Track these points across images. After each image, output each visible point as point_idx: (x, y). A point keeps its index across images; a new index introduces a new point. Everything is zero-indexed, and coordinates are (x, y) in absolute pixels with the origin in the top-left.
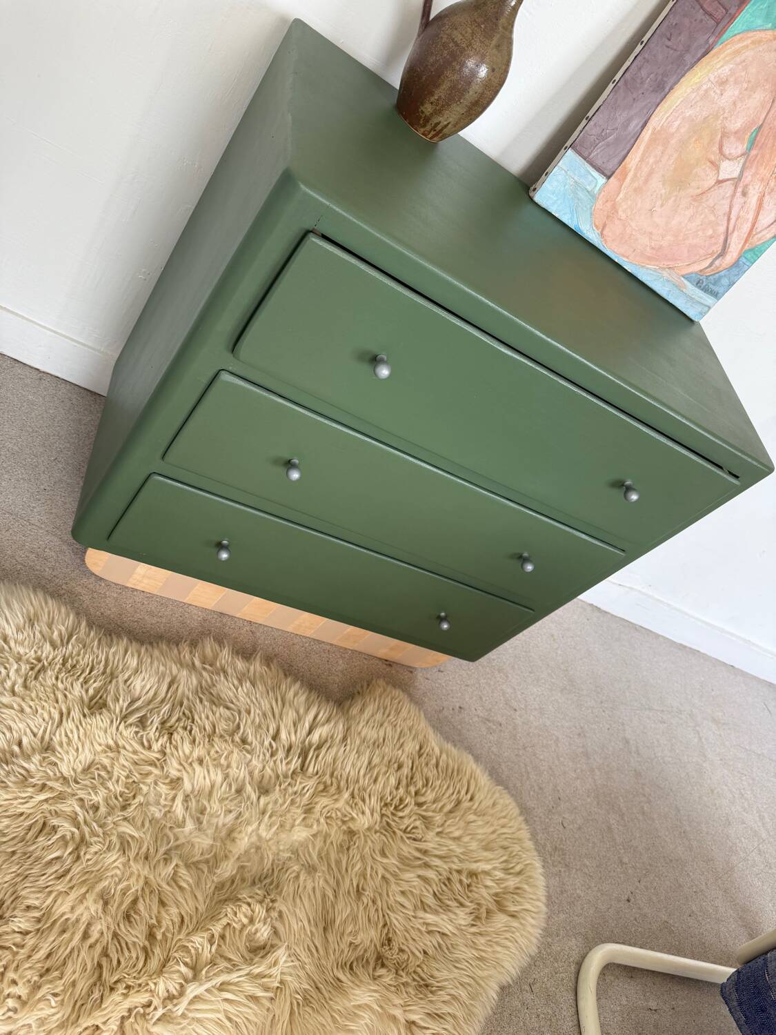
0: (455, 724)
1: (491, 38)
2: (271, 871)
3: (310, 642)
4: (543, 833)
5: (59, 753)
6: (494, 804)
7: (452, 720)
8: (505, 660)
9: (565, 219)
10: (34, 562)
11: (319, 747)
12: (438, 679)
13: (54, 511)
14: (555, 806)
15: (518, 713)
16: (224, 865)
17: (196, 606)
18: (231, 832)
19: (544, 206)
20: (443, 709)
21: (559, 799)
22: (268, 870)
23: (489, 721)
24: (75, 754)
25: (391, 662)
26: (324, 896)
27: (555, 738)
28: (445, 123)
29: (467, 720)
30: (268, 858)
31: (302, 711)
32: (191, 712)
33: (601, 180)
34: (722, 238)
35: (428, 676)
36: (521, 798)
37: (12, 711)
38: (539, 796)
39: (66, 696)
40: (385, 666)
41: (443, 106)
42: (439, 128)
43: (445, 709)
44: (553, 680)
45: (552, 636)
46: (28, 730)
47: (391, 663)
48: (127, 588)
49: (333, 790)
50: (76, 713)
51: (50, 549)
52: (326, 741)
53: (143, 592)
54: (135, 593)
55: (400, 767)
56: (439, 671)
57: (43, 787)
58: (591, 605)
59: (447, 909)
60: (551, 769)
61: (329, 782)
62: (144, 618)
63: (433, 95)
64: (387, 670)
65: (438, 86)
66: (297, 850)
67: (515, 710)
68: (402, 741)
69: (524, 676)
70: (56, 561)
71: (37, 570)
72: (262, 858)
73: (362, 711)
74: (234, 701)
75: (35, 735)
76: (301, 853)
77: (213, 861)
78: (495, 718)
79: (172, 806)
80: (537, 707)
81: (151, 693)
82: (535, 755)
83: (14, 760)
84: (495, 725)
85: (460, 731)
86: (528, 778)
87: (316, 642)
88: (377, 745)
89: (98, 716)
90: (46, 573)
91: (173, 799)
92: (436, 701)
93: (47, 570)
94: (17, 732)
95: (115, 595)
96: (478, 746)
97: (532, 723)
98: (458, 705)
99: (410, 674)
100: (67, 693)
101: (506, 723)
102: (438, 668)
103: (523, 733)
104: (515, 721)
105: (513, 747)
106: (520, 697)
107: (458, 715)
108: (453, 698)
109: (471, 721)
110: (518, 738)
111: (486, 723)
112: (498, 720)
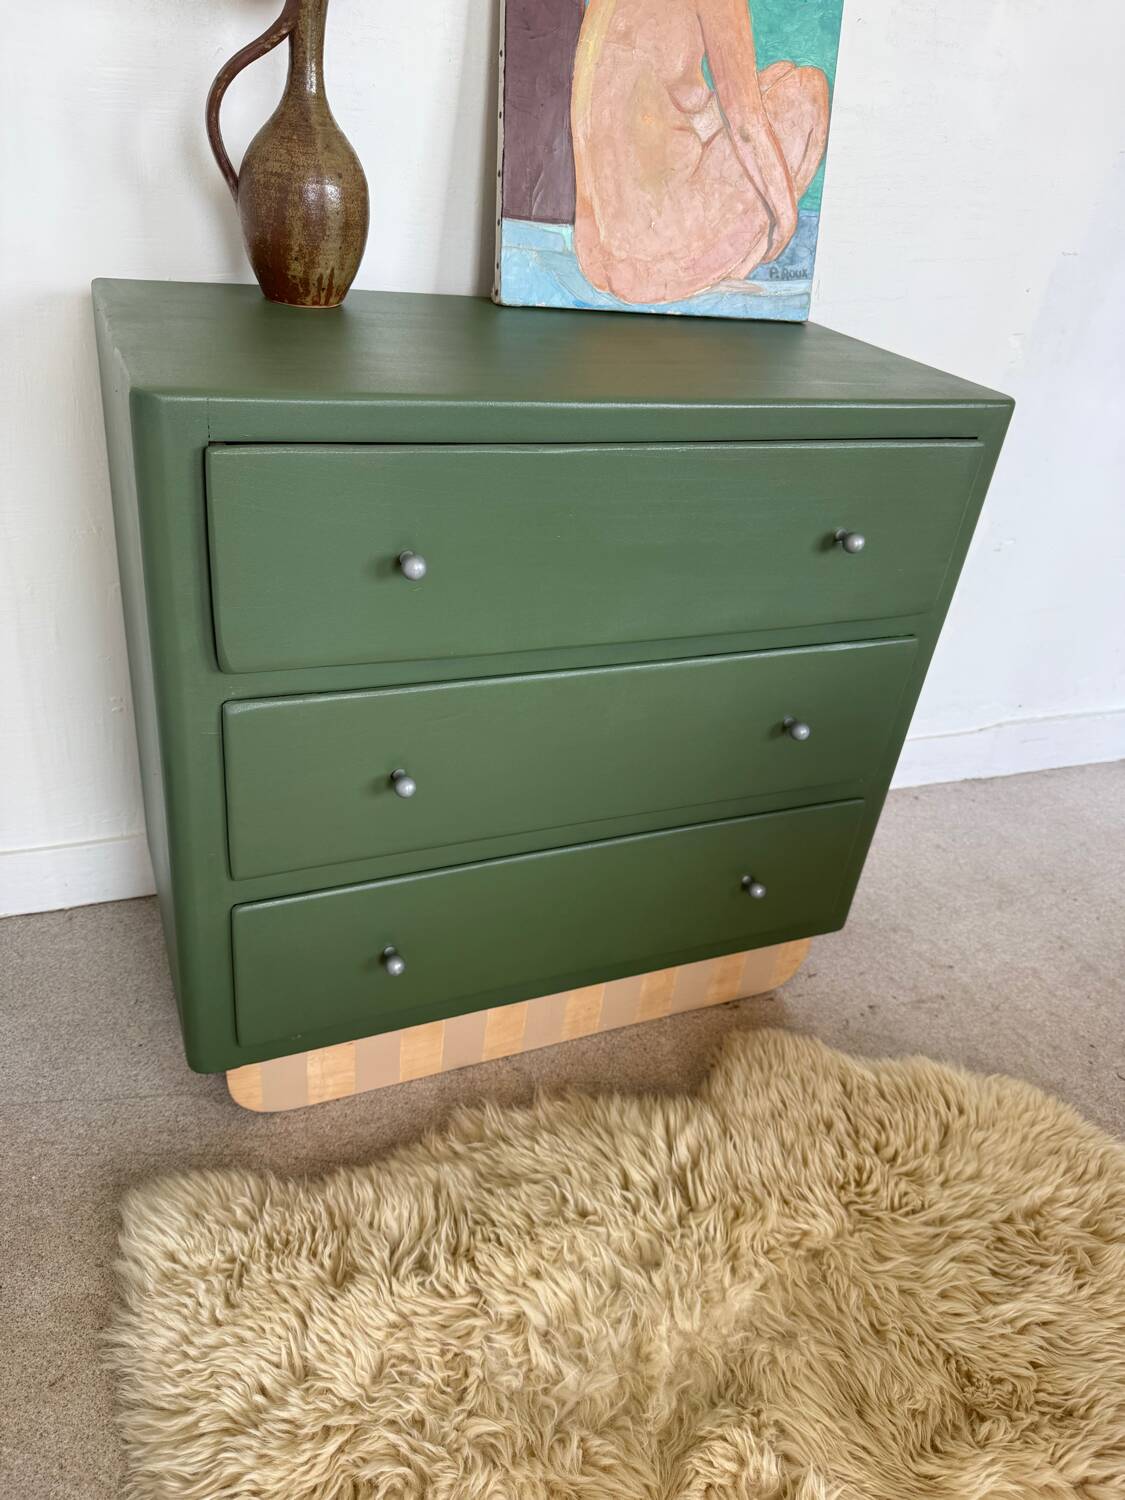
0: (877, 1032)
1: (313, 143)
2: (729, 1374)
3: (605, 1038)
4: (1102, 1105)
5: (325, 1372)
6: (999, 1102)
7: (870, 1029)
8: (893, 913)
9: (557, 303)
10: (169, 1142)
11: (696, 1164)
13: (165, 1066)
14: (1092, 1060)
15: (956, 969)
16: (652, 1402)
17: (421, 1079)
18: (637, 1350)
19: (520, 303)
20: (847, 1022)
21: (1092, 1046)
22: (725, 1374)
23: (923, 1002)
24: (349, 1361)
25: (734, 1001)
26: (830, 1366)
27: (1030, 972)
28: (329, 272)
29: (890, 1018)
30: (713, 1356)
31: (642, 1130)
32: (485, 1214)
33: (566, 231)
34: (759, 204)
35: (799, 991)
36: (1037, 1076)
37: (227, 1349)
38: (1061, 1059)
39: (294, 1288)
40: (729, 1012)
41: (311, 254)
42: (325, 282)
43: (851, 1021)
44: (977, 901)
45: (938, 847)
46: (263, 1364)
47: (736, 1004)
48: (313, 1107)
49: (749, 1207)
50: (320, 1302)
51: (184, 1115)
52: (700, 1147)
53: (338, 1100)
54: (328, 1108)
55: (829, 1126)
56: (810, 976)
57: (327, 1431)
58: (966, 781)
59: (1026, 1283)
60: (1052, 1014)
61: (737, 1201)
62: (356, 1133)
63: (292, 249)
64: (735, 1014)
65: (289, 235)
66: (751, 1323)
67: (951, 967)
68: (810, 1091)
69: (933, 918)
70: (199, 1125)
71: (179, 1151)
72: (706, 1363)
73: (729, 1082)
74: (538, 1168)
75: (278, 1366)
76: (759, 1325)
77: (636, 1405)
78: (929, 994)
79: (530, 1361)
80: (979, 947)
81: (415, 1221)
82: (1016, 1008)
83: (263, 1416)
84: (934, 1002)
85: (890, 1038)
86: (1028, 1044)
87: (613, 1034)
88: (776, 1116)
89: (353, 1289)
90: (194, 1149)
91: (527, 1350)
92: (831, 1017)
93: (192, 1143)
94: (249, 1375)
95: (302, 1125)
96: (928, 1042)
97: (985, 970)
98: (864, 1006)
99: (772, 1003)
100: (294, 1282)
101: (950, 991)
102: (806, 973)
103: (982, 991)
104: (959, 981)
105: (980, 1016)
106: (945, 947)
107: (875, 1019)
108: (852, 1000)
109: (897, 1017)
110: (979, 1000)
111: (920, 1007)
112: (934, 994)
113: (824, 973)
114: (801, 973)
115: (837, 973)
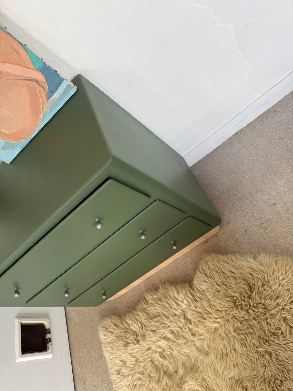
0: (246, 241)
8: (258, 184)
12: (229, 227)
16: (179, 371)
20: (237, 239)
22: (194, 363)
23: (263, 223)
29: (251, 234)
35: (225, 230)
43: (239, 238)
47: (207, 240)
48: (125, 294)
53: (129, 291)
56: (228, 223)
57: (129, 374)
62: (132, 299)
64: (206, 245)
69: (272, 181)
76: (202, 350)
84: (266, 223)
98: (244, 231)
99: (216, 238)
101: (273, 216)
103: (285, 212)
104: (277, 210)
105: (282, 225)
106: (274, 194)
107: (246, 236)
108: (240, 230)
109: (253, 233)
110: (283, 217)
111: (262, 226)
112: (267, 219)
113: (232, 220)
114: (225, 223)
115: (236, 219)
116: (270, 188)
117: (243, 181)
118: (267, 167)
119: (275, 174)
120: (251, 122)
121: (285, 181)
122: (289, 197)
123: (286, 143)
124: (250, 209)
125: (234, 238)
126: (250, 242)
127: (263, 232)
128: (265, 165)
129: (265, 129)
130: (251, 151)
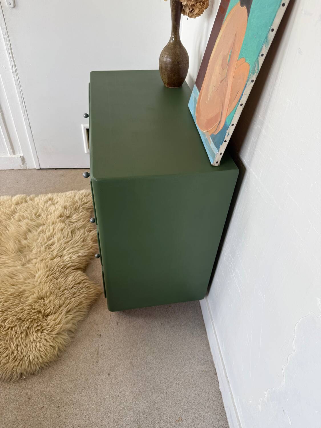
0: (91, 332)
12: (113, 322)
15: (107, 376)
20: (97, 325)
23: (98, 354)
29: (94, 339)
56: (117, 323)
67: (109, 375)
84: (96, 358)
98: (102, 334)
101: (99, 367)
102: (119, 322)
103: (95, 380)
104: (102, 373)
105: (85, 371)
106: (119, 379)
107: (95, 334)
108: (105, 331)
109: (94, 342)
110: (92, 375)
111: (96, 352)
112: (100, 360)
113: (117, 327)
114: (119, 320)
115: (116, 332)
116: (128, 378)
117: (152, 355)
118: (153, 387)
119: (140, 391)
120: (221, 398)
121: (127, 397)
122: (107, 392)
123: (170, 423)
124: (118, 349)
125: (100, 322)
126: (88, 335)
127: (89, 351)
128: (157, 386)
129: (202, 408)
130: (183, 380)
